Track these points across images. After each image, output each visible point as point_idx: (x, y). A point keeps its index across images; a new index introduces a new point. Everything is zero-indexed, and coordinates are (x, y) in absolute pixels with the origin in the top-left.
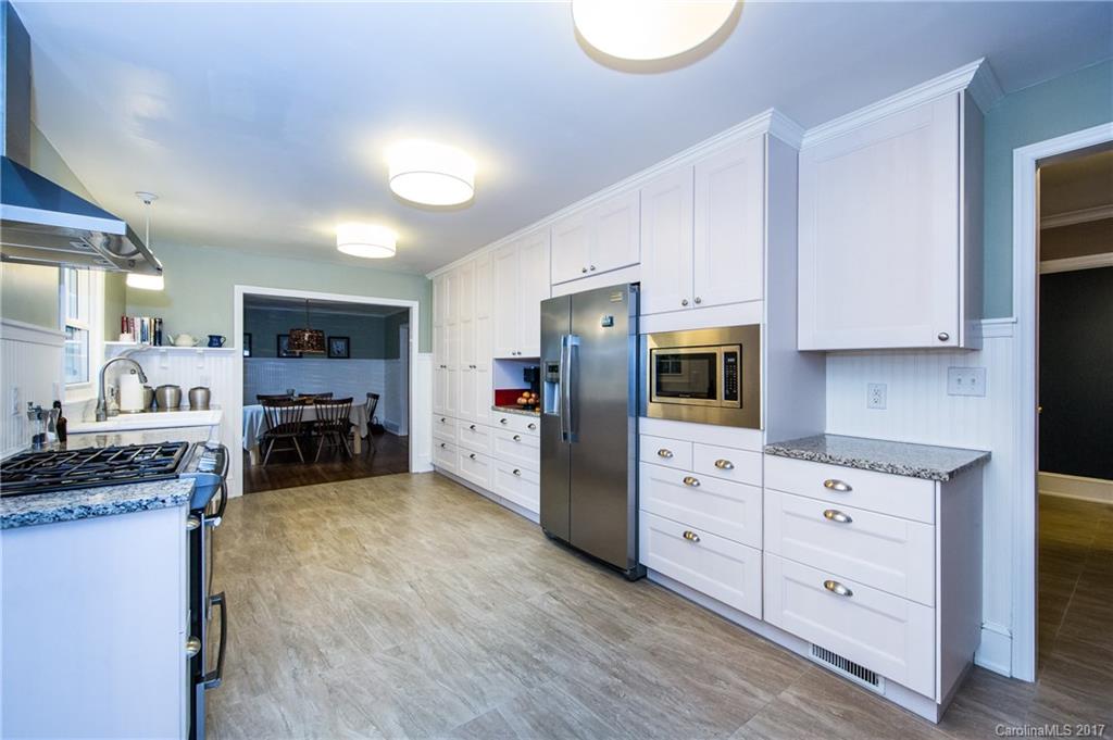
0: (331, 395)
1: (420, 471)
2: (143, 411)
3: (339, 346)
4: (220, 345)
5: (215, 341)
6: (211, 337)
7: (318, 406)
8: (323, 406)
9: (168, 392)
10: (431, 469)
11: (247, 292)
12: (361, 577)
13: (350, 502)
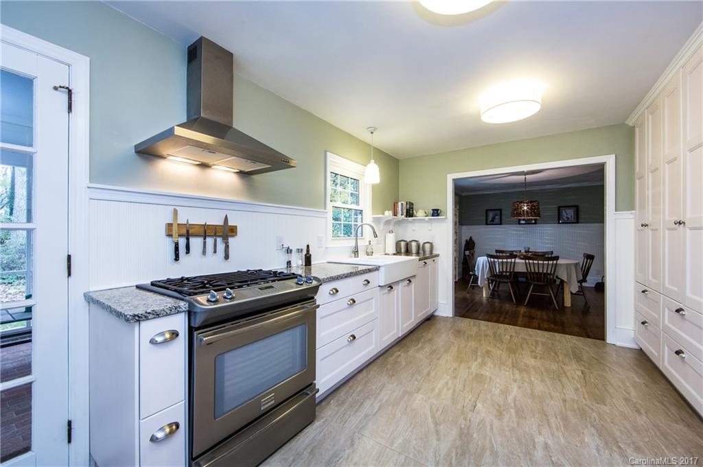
0: (552, 253)
1: (618, 344)
2: (394, 254)
3: (570, 213)
4: (438, 215)
5: (436, 213)
6: (433, 210)
7: (527, 261)
8: (531, 261)
9: (414, 244)
10: (634, 346)
11: (454, 178)
12: (438, 439)
13: (512, 351)
